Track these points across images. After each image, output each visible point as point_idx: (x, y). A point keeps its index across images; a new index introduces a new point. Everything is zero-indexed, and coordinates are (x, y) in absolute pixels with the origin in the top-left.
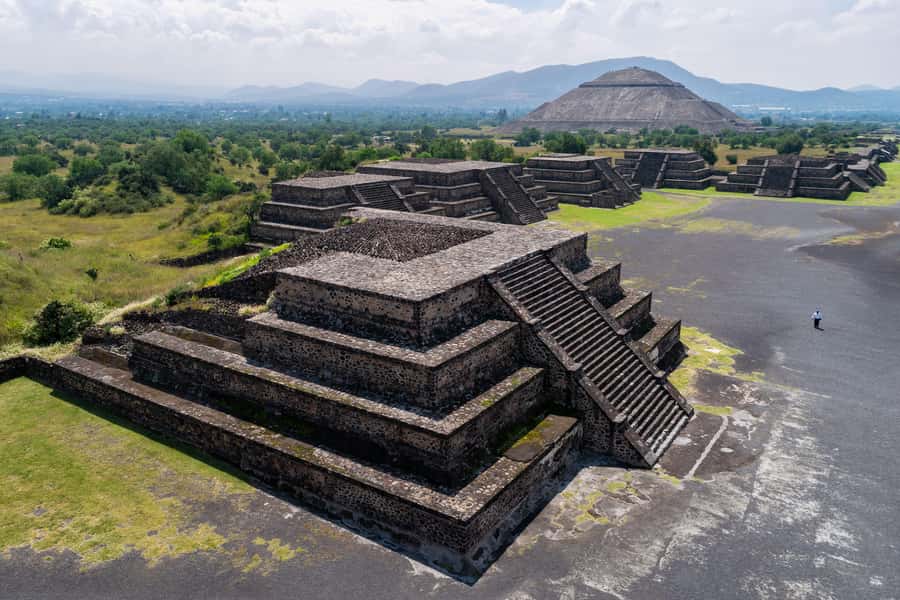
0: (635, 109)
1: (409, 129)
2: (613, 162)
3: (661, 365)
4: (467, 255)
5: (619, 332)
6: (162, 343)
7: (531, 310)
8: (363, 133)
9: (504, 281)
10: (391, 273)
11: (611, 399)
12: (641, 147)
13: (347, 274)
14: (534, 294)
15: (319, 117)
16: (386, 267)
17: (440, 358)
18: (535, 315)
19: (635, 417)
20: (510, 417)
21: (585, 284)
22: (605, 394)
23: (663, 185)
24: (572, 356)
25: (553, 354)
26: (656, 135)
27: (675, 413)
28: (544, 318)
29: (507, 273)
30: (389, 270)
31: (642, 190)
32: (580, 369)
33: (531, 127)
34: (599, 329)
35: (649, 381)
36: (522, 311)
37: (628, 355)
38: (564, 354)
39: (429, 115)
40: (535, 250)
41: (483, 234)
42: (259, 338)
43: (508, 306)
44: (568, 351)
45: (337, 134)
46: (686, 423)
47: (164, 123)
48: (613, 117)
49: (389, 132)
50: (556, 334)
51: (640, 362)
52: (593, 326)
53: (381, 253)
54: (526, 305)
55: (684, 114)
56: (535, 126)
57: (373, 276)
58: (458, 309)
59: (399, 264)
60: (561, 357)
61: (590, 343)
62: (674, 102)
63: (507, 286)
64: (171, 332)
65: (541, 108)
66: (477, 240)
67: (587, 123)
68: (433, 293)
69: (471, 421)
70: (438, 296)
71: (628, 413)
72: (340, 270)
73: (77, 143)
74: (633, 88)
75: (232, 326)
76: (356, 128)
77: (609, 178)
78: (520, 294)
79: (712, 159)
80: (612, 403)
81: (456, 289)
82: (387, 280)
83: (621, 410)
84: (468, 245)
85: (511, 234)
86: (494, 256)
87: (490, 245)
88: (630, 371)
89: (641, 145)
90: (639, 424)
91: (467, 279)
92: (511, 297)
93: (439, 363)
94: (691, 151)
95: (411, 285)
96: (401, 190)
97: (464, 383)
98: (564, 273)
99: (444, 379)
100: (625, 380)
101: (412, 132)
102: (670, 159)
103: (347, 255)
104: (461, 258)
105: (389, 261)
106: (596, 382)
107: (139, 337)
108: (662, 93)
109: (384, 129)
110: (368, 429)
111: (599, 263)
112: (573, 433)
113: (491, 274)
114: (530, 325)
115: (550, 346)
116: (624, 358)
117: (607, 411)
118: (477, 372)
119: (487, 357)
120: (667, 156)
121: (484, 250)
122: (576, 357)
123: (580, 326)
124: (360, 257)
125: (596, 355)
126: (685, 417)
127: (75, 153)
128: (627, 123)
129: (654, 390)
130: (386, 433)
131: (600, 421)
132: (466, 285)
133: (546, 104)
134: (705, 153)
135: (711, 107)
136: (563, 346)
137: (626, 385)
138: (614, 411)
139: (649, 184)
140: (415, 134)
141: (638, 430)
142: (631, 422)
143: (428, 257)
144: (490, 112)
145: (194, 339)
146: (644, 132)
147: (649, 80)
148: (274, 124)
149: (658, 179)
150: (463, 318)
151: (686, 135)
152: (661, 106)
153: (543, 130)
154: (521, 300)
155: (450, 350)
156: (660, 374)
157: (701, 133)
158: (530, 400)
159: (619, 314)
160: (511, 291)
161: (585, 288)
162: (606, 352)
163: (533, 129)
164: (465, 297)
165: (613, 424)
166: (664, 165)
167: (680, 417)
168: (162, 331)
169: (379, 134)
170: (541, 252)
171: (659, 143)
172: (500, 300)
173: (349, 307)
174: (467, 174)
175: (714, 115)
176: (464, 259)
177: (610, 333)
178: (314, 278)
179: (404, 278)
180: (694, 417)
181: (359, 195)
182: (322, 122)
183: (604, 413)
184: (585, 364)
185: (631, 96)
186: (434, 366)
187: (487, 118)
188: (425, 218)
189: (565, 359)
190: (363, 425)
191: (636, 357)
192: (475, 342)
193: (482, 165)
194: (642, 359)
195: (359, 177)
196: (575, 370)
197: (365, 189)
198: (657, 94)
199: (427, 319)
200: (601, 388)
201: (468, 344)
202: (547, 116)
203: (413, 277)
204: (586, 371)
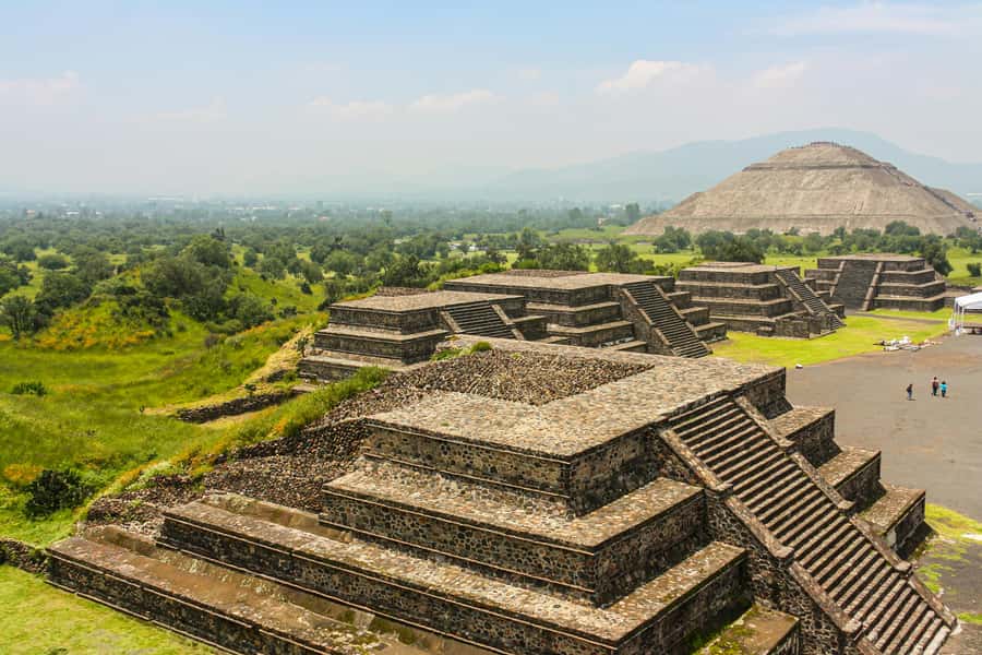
0: (826, 199)
1: (501, 231)
2: (802, 274)
3: (904, 554)
4: (624, 397)
5: (840, 506)
6: (206, 517)
7: (717, 472)
8: (437, 238)
9: (677, 431)
10: (523, 419)
11: (836, 599)
12: (838, 254)
13: (462, 420)
14: (719, 450)
15: (374, 214)
16: (515, 412)
17: (601, 535)
18: (724, 479)
19: (872, 626)
20: (697, 621)
21: (789, 437)
22: (828, 590)
23: (874, 305)
24: (778, 536)
25: (751, 533)
26: (860, 238)
27: (931, 621)
28: (736, 482)
29: (682, 420)
30: (519, 415)
31: (846, 312)
32: (791, 554)
33: (676, 227)
34: (812, 500)
35: (888, 575)
36: (705, 473)
37: (855, 538)
38: (767, 533)
39: (528, 213)
40: (716, 390)
41: (641, 369)
42: (342, 509)
43: (686, 466)
44: (772, 529)
45: (401, 238)
46: (948, 636)
47: (159, 225)
48: (794, 211)
49: (475, 236)
50: (752, 506)
51: (873, 548)
52: (803, 495)
53: (505, 392)
54: (710, 465)
55: (897, 207)
56: (682, 225)
57: (499, 424)
58: (618, 469)
59: (531, 408)
60: (764, 538)
61: (802, 519)
62: (883, 191)
63: (684, 438)
64: (216, 502)
65: (691, 199)
66: (631, 378)
67: (756, 221)
68: (586, 447)
69: (646, 623)
70: (593, 449)
71: (862, 619)
72: (453, 415)
73: (40, 253)
74: (821, 172)
75: (302, 493)
76: (426, 230)
77: (798, 296)
78: (701, 449)
79: (943, 268)
80: (839, 604)
81: (615, 442)
82: (520, 429)
83: (851, 615)
84: (622, 384)
85: (678, 370)
86: (660, 397)
87: (652, 383)
88: (860, 560)
89: (838, 250)
90: (880, 634)
91: (628, 429)
92: (688, 454)
93: (600, 542)
94: (916, 257)
95: (553, 435)
96: (507, 313)
97: (631, 573)
98: (759, 422)
99: (606, 564)
100: (854, 573)
101: (506, 236)
102: (884, 268)
103: (459, 396)
104: (616, 399)
105: (518, 404)
106: (813, 574)
107: (172, 511)
108: (864, 178)
109: (466, 232)
110: (501, 634)
111: (803, 409)
112: (785, 646)
113: (659, 423)
114: (717, 492)
115: (746, 522)
116: (850, 542)
117: (833, 617)
118: (649, 557)
119: (661, 536)
120: (880, 265)
121: (646, 390)
122: (784, 538)
123: (785, 496)
124: (479, 400)
125: (811, 536)
126: (944, 630)
127: (40, 265)
128: (815, 219)
129: (897, 588)
130: (527, 640)
131: (822, 630)
132: (627, 435)
133: (698, 195)
134: (936, 260)
135: (937, 197)
136: (764, 522)
137: (855, 579)
138: (843, 615)
139: (856, 304)
140: (510, 239)
141: (879, 645)
142: (867, 633)
143: (569, 399)
144: (615, 206)
145: (249, 511)
146: (841, 232)
147: (844, 160)
148: (313, 226)
149: (868, 297)
150: (624, 481)
151: (902, 236)
152: (865, 196)
153: (694, 232)
154: (703, 457)
155: (611, 524)
156: (903, 566)
157: (924, 233)
158: (723, 599)
159: (839, 480)
160: (689, 445)
161: (789, 443)
162: (824, 532)
163: (681, 230)
164: (627, 453)
165: (842, 635)
166: (876, 276)
167: (938, 629)
168: (203, 502)
169: (459, 238)
170: (724, 393)
171: (863, 247)
172: (674, 458)
173: (468, 466)
174: (597, 291)
175: (941, 207)
176: (622, 402)
177: (828, 506)
178: (420, 426)
179: (542, 426)
180: (958, 630)
181: (450, 320)
182: (380, 222)
183: (828, 618)
184: (797, 548)
185: (820, 182)
186: (593, 545)
187: (612, 215)
188: (556, 349)
189: (769, 540)
190: (493, 630)
191: (866, 541)
192: (646, 514)
193: (617, 279)
194: (876, 544)
195: (448, 295)
196: (784, 555)
197: (458, 311)
198: (857, 179)
199: (578, 481)
200: (821, 582)
201: (635, 517)
202: (699, 212)
203: (554, 424)
204: (799, 559)
